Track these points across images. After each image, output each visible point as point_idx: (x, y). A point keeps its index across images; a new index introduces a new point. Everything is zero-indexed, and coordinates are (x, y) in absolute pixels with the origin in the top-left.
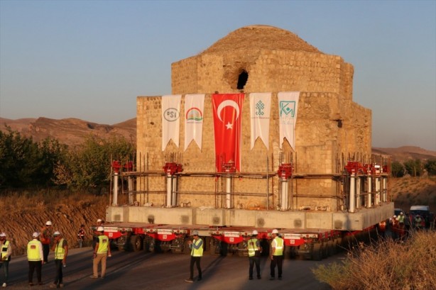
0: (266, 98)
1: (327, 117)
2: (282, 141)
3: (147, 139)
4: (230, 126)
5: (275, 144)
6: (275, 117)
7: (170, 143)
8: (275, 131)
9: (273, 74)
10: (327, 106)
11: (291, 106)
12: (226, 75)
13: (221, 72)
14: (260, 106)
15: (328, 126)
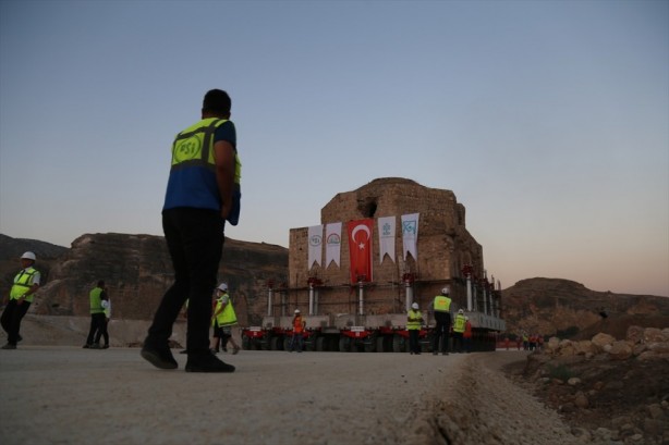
0: (391, 221)
1: (444, 232)
2: (405, 255)
3: (297, 262)
4: (362, 246)
5: (400, 257)
6: (399, 235)
7: (315, 263)
8: (399, 248)
9: (397, 202)
10: (443, 223)
11: (412, 225)
12: (360, 208)
13: (356, 205)
14: (387, 227)
15: (445, 240)
